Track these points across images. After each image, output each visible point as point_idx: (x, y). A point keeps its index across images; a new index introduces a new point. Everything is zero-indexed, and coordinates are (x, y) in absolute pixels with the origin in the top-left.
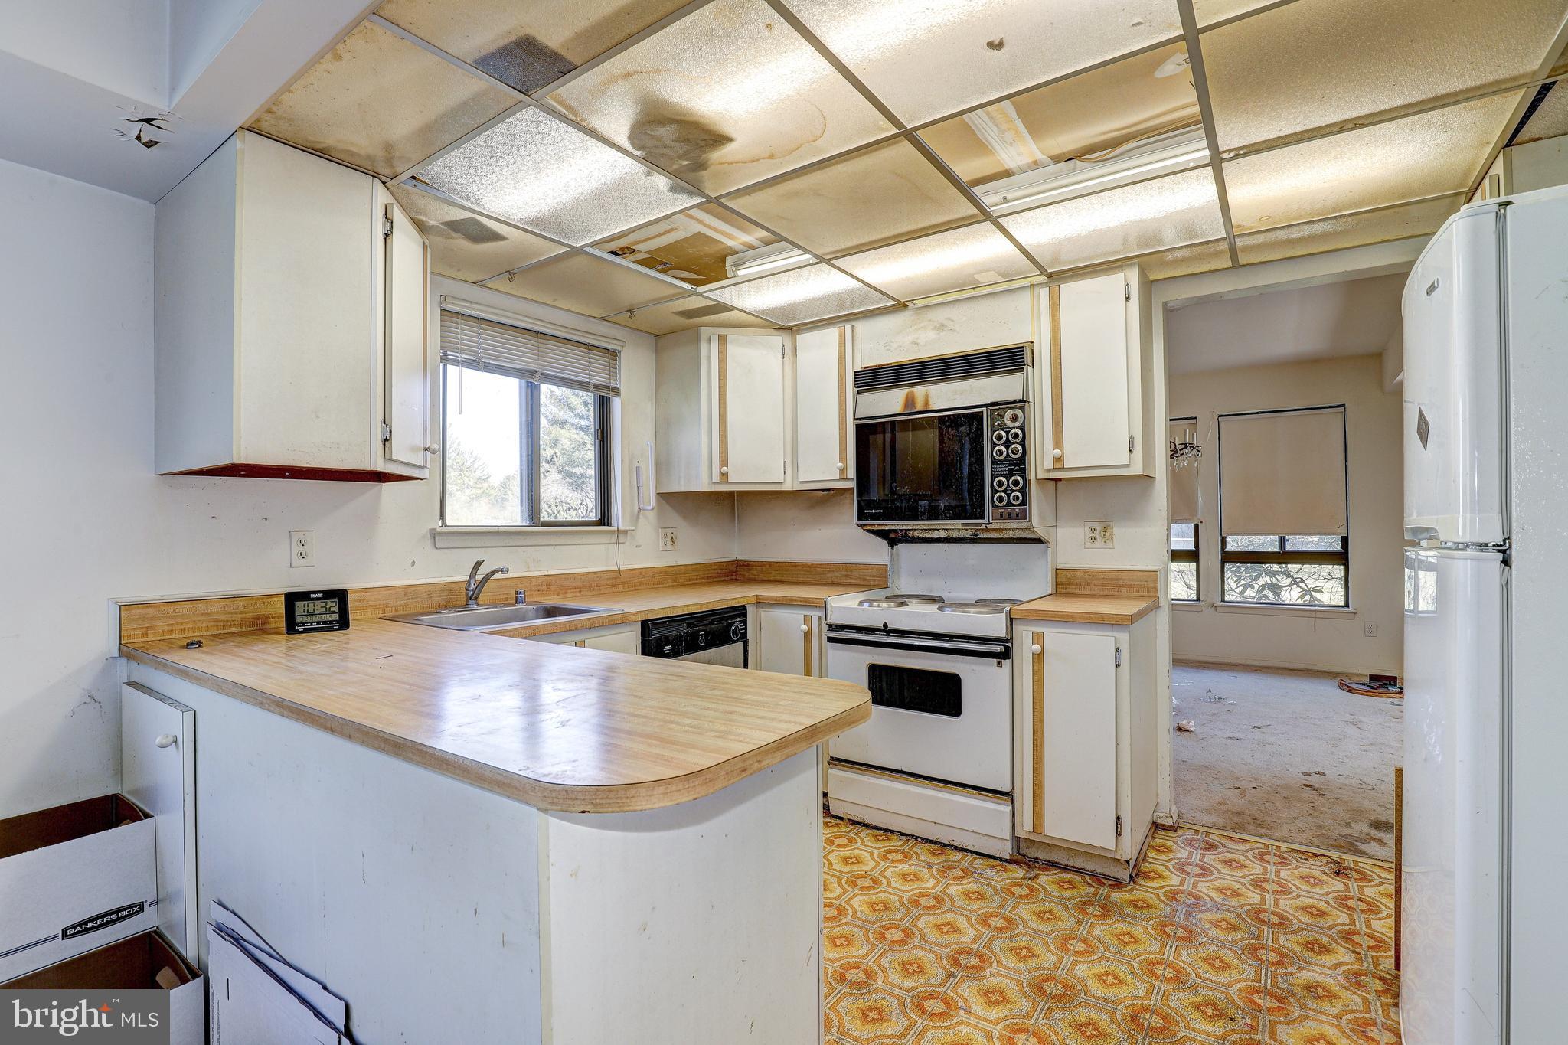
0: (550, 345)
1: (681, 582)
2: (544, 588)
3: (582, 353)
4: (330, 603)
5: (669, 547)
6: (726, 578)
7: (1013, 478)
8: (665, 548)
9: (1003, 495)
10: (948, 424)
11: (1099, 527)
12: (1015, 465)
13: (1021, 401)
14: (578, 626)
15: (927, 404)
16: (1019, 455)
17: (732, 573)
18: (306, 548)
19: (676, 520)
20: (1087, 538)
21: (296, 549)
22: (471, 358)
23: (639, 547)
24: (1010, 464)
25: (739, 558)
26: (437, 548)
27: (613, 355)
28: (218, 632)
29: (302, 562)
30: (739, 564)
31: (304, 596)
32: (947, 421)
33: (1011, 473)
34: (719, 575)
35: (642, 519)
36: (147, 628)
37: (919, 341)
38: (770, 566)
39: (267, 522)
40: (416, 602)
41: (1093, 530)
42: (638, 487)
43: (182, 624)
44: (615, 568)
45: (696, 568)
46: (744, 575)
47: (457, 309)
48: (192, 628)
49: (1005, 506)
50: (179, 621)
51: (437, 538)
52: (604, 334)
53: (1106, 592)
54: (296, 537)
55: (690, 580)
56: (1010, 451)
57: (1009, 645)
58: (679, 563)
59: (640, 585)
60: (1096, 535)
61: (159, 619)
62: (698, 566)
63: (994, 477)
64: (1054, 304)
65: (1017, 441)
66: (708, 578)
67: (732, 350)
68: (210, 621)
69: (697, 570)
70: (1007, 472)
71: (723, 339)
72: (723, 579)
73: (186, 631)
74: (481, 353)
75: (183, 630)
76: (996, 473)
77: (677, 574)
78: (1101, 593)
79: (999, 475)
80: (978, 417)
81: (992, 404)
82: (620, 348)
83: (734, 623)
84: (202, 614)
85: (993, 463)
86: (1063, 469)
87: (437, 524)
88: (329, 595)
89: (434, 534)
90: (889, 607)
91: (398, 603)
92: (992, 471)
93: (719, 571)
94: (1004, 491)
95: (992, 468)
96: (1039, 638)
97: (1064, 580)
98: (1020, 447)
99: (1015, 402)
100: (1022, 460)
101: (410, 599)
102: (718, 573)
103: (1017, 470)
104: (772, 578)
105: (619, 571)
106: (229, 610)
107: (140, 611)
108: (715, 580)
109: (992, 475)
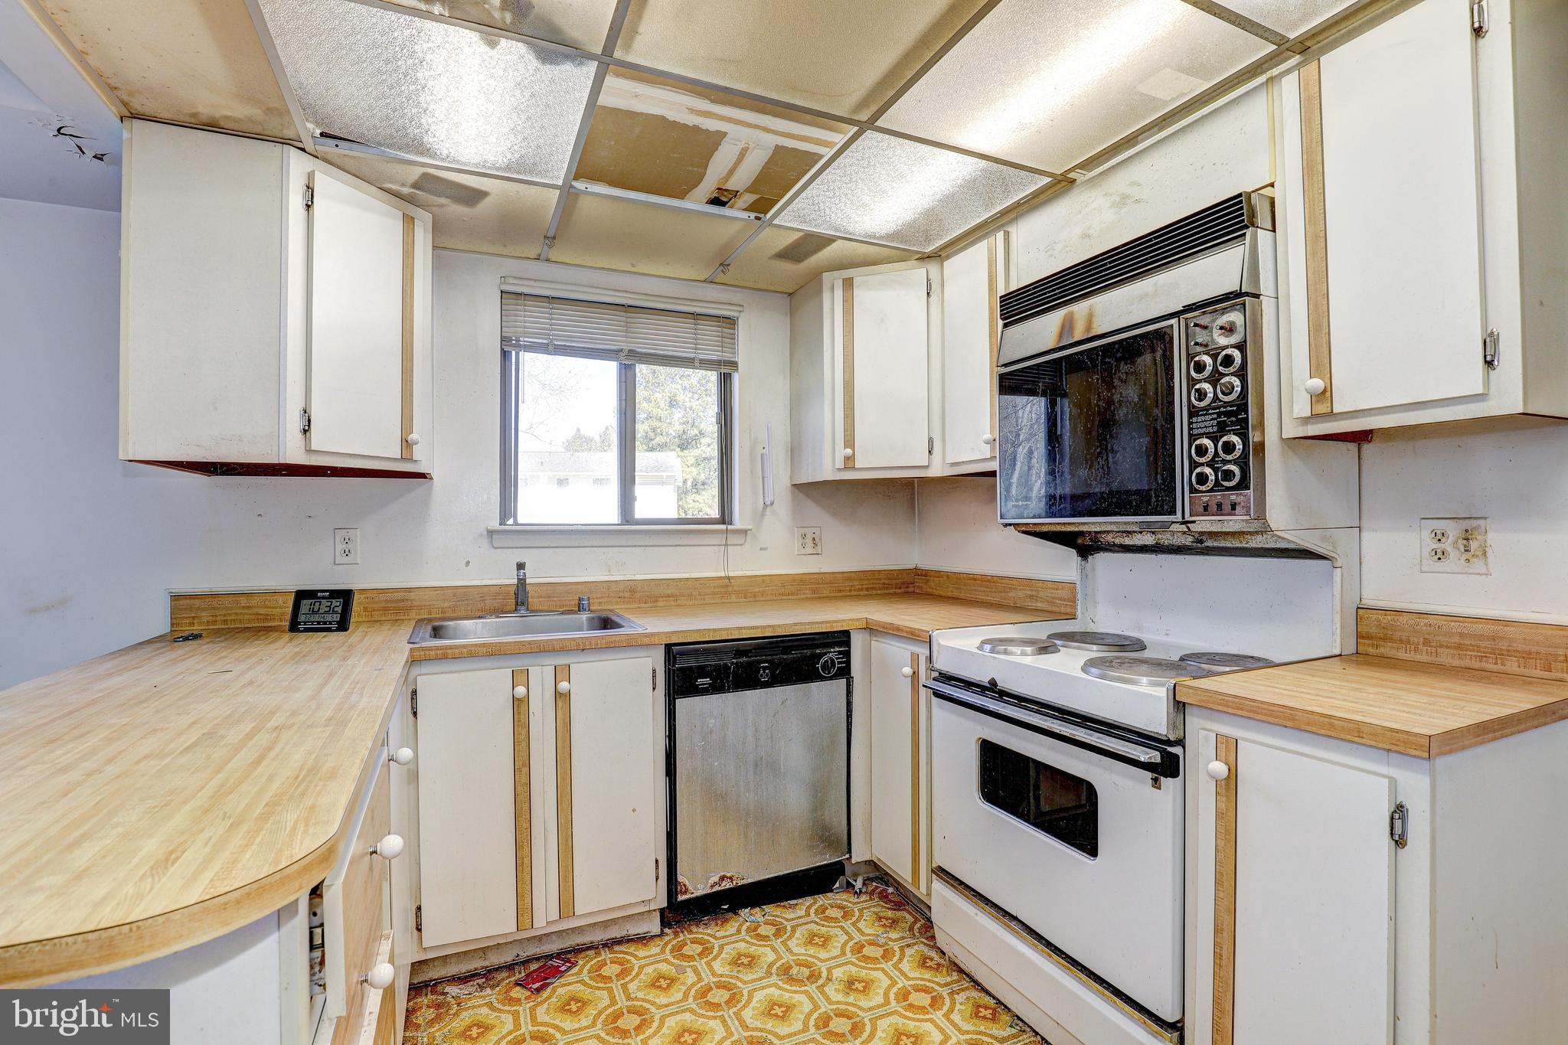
0: (642, 319)
1: (826, 593)
2: (627, 595)
3: (688, 324)
4: (335, 603)
5: (809, 550)
6: (898, 591)
7: (1225, 439)
8: (803, 551)
9: (1208, 470)
10: (1119, 355)
11: (1453, 530)
12: (1228, 414)
13: (1239, 294)
14: (557, 647)
15: (1089, 326)
16: (1233, 396)
17: (907, 584)
18: (350, 546)
19: (817, 515)
20: (1426, 551)
21: (340, 547)
22: (540, 341)
23: (765, 549)
24: (1219, 415)
25: (920, 566)
26: (495, 548)
27: (730, 322)
28: (258, 625)
29: (346, 560)
30: (918, 573)
31: (310, 594)
32: (1118, 351)
33: (1222, 429)
34: (886, 586)
35: (769, 518)
36: (193, 618)
37: (1091, 232)
38: (948, 577)
39: (311, 519)
40: (467, 605)
41: (1439, 537)
42: (763, 478)
43: (225, 615)
44: (723, 574)
45: (849, 576)
46: (921, 588)
47: (519, 289)
48: (234, 620)
49: (1211, 490)
50: (223, 612)
51: (493, 536)
52: (713, 299)
53: (1466, 663)
54: (340, 534)
55: (840, 591)
56: (1218, 391)
57: (1176, 750)
58: (823, 571)
59: (762, 595)
60: (1447, 545)
61: (204, 609)
62: (853, 575)
63: (1192, 437)
64: (1309, 99)
65: (1232, 369)
66: (867, 589)
67: (860, 295)
68: (250, 614)
69: (850, 579)
70: (1215, 429)
71: (848, 284)
72: (892, 591)
73: (229, 622)
74: (553, 335)
75: (225, 622)
76: (1195, 432)
77: (819, 584)
78: (1456, 662)
79: (1201, 436)
80: (1162, 338)
81: (1189, 308)
82: (735, 314)
83: (825, 654)
84: (244, 607)
85: (1191, 415)
86: (1331, 415)
87: (495, 524)
88: (335, 594)
89: (491, 533)
90: (1023, 654)
91: (446, 605)
92: (1190, 429)
93: (886, 582)
94: (1210, 464)
95: (1190, 423)
96: (1228, 749)
97: (1373, 630)
98: (1236, 382)
99: (1227, 297)
100: (1242, 405)
101: (459, 601)
102: (884, 584)
103: (1233, 424)
104: (949, 594)
105: (729, 578)
106: (269, 605)
107: (188, 601)
108: (879, 592)
109: (1190, 435)
